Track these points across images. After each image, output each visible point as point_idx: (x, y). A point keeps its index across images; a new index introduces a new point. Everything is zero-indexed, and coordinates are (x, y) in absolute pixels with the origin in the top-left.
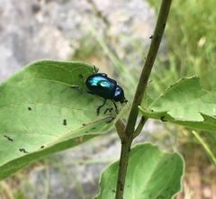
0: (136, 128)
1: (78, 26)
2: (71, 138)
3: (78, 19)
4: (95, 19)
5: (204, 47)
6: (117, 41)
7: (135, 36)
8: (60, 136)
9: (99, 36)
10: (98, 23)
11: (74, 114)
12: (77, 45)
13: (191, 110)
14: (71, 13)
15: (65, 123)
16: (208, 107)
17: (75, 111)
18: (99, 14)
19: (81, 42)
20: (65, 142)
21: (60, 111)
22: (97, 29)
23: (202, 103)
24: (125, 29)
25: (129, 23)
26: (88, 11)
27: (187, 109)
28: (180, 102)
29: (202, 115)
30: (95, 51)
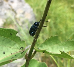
0: (32, 55)
1: (5, 14)
2: (8, 60)
3: (6, 11)
4: (11, 12)
5: (50, 22)
6: (19, 19)
7: (26, 18)
8: (2, 58)
9: (13, 18)
10: (13, 14)
11: (8, 49)
12: (5, 21)
13: (54, 49)
14: (3, 9)
15: (4, 53)
16: (61, 48)
17: (8, 48)
18: (13, 10)
19: (7, 19)
20: (5, 62)
21: (2, 48)
22: (12, 15)
23: (59, 46)
24: (22, 16)
25: (23, 13)
26: (9, 9)
27: (53, 48)
28: (50, 45)
29: (60, 51)
30: (11, 23)
